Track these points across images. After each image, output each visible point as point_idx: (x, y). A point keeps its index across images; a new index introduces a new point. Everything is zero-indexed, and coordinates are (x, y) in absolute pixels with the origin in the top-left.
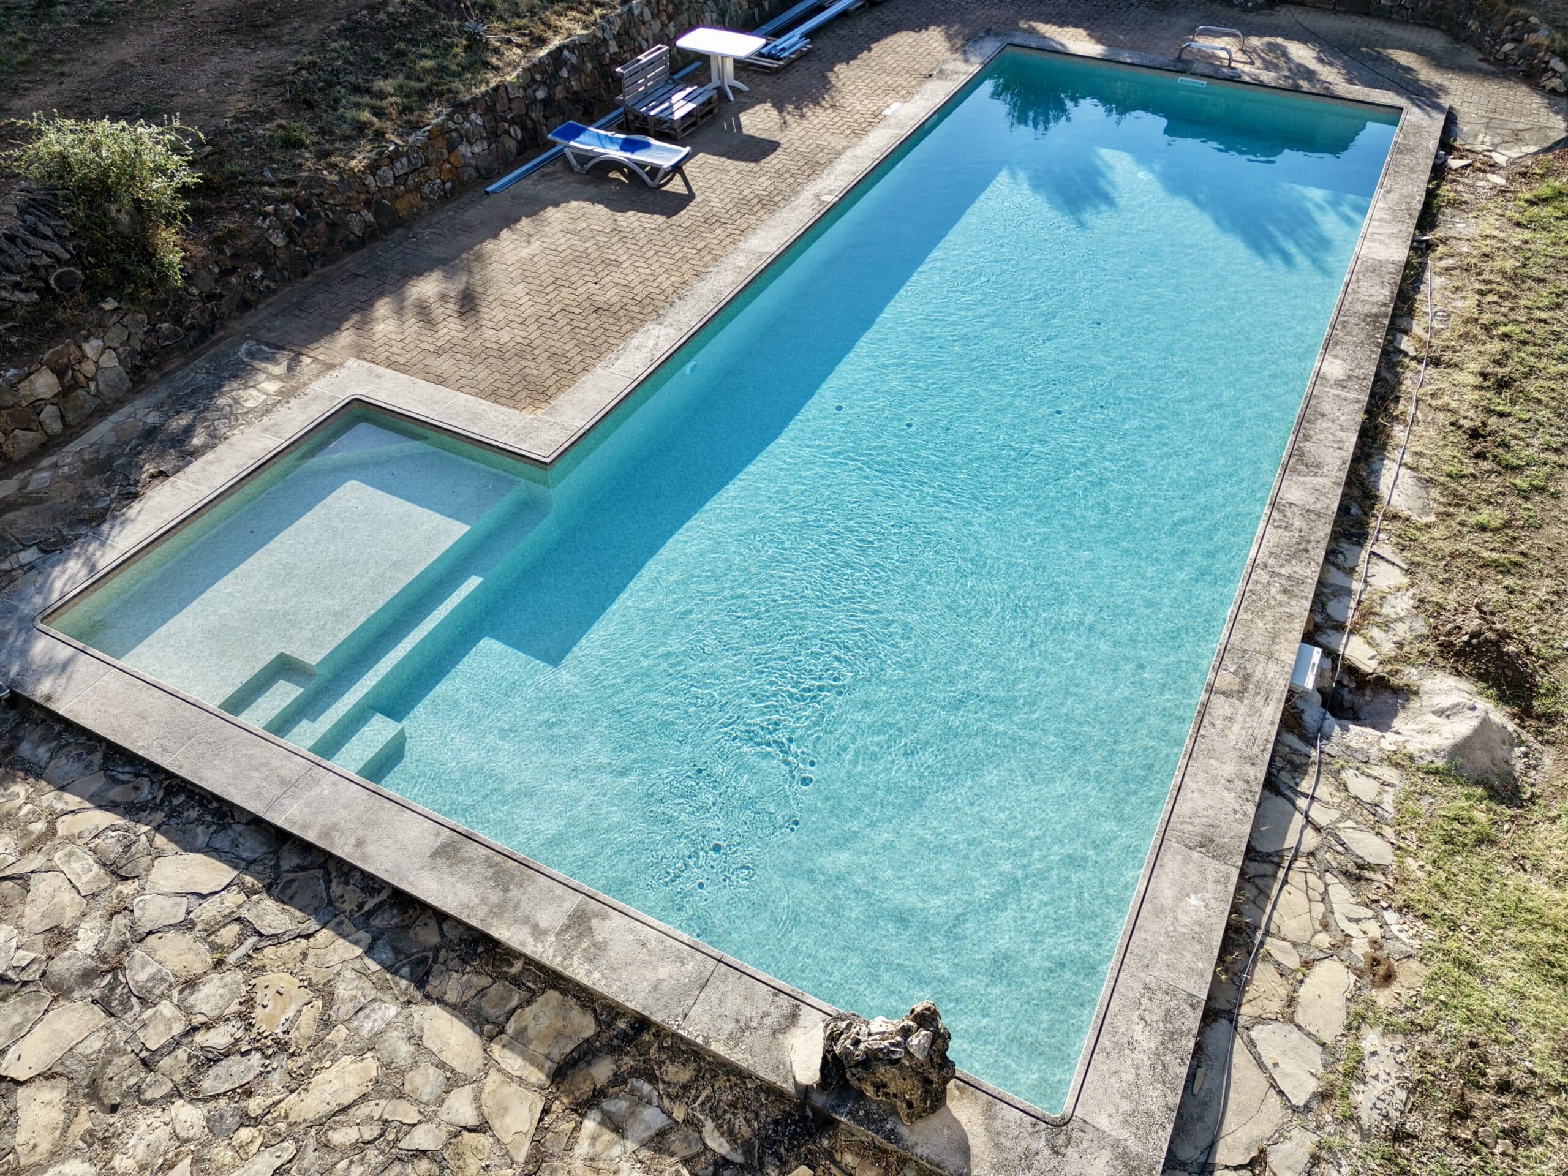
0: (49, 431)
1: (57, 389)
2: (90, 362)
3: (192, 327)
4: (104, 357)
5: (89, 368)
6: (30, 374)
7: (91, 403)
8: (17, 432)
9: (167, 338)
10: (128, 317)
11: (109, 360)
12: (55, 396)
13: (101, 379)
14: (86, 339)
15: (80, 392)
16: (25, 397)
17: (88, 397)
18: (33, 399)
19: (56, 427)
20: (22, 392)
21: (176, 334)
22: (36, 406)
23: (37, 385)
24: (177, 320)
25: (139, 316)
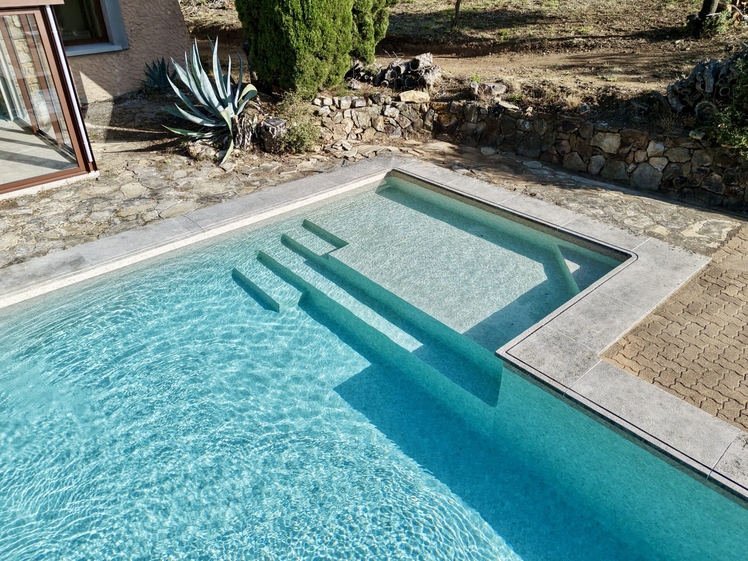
0: (590, 168)
1: (613, 151)
2: (644, 153)
3: (735, 193)
4: (657, 159)
5: (641, 156)
6: (609, 132)
7: (622, 174)
8: (576, 154)
9: (710, 184)
10: (699, 151)
11: (659, 163)
12: (610, 154)
13: (641, 167)
14: (658, 140)
15: (623, 164)
16: (595, 140)
17: (623, 170)
18: (597, 145)
19: (595, 169)
20: (597, 137)
21: (718, 187)
22: (596, 150)
23: (606, 140)
24: (728, 181)
25: (707, 157)
